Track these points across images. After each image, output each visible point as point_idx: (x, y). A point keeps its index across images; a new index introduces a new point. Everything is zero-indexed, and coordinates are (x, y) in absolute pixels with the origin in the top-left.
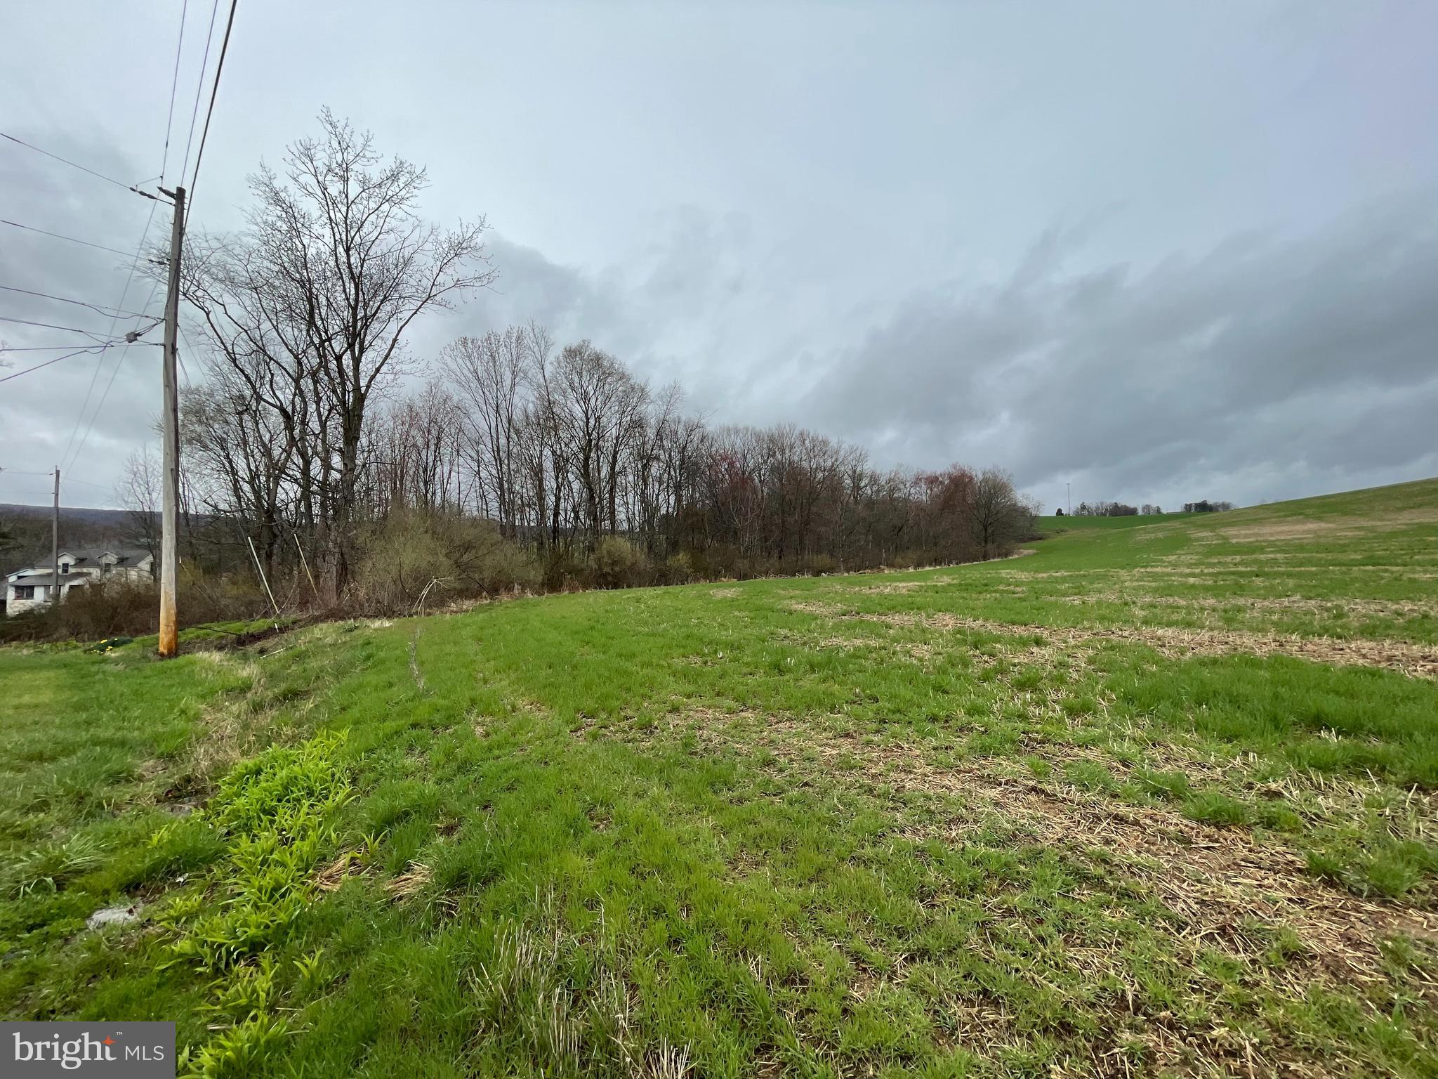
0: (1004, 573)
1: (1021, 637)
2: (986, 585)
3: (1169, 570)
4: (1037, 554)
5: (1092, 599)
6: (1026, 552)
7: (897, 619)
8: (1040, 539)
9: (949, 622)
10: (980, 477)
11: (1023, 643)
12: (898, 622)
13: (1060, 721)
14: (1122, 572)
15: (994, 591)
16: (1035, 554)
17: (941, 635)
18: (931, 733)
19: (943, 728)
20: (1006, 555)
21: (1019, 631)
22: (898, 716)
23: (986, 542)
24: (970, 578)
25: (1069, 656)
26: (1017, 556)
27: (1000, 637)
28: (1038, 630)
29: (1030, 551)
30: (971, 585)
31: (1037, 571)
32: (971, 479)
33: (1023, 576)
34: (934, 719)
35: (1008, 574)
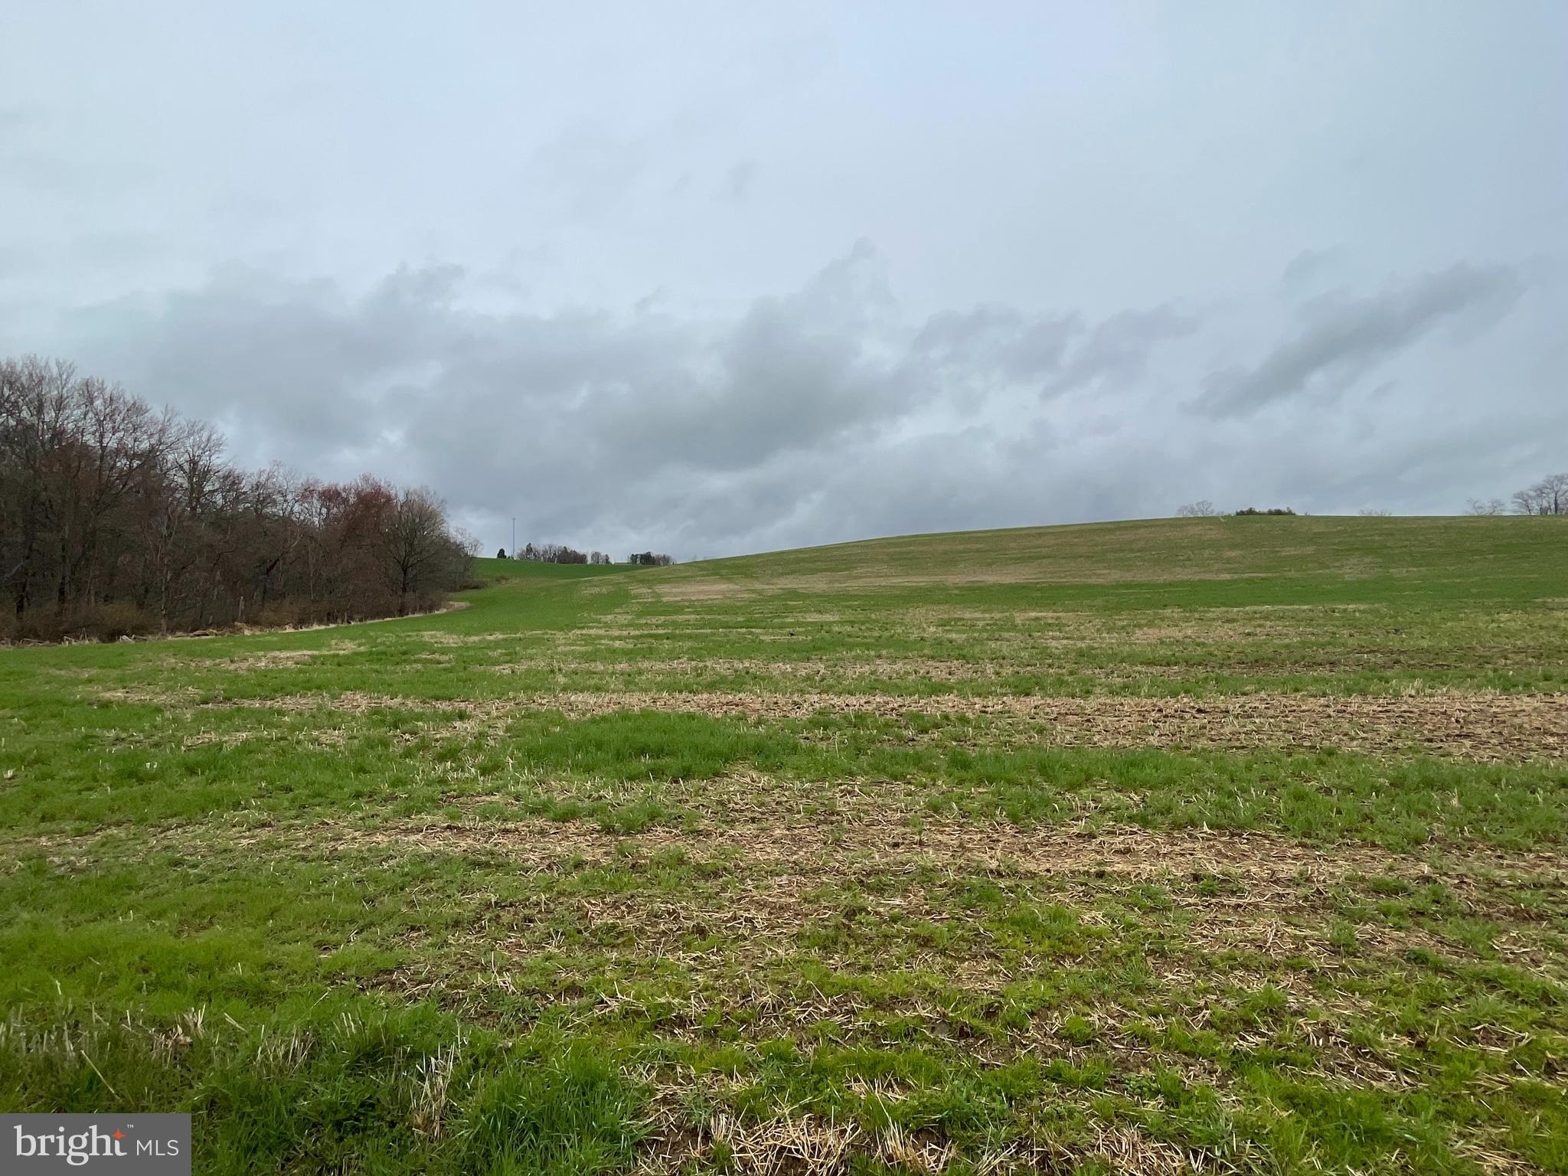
0: (427, 636)
1: (444, 712)
2: (405, 653)
3: (602, 632)
4: (471, 608)
5: (521, 668)
6: (456, 604)
7: (290, 703)
8: (476, 587)
9: (362, 702)
10: (402, 498)
11: (447, 718)
12: (291, 707)
13: (475, 779)
14: (559, 635)
15: (415, 661)
16: (468, 608)
17: (354, 718)
18: (356, 808)
19: (367, 802)
20: (431, 608)
21: (443, 706)
22: (317, 800)
23: (404, 590)
24: (383, 643)
25: (490, 727)
26: (445, 610)
27: (423, 714)
28: (462, 704)
29: (463, 604)
30: (384, 653)
31: (468, 634)
32: (389, 499)
33: (451, 640)
34: (358, 795)
35: (432, 636)
